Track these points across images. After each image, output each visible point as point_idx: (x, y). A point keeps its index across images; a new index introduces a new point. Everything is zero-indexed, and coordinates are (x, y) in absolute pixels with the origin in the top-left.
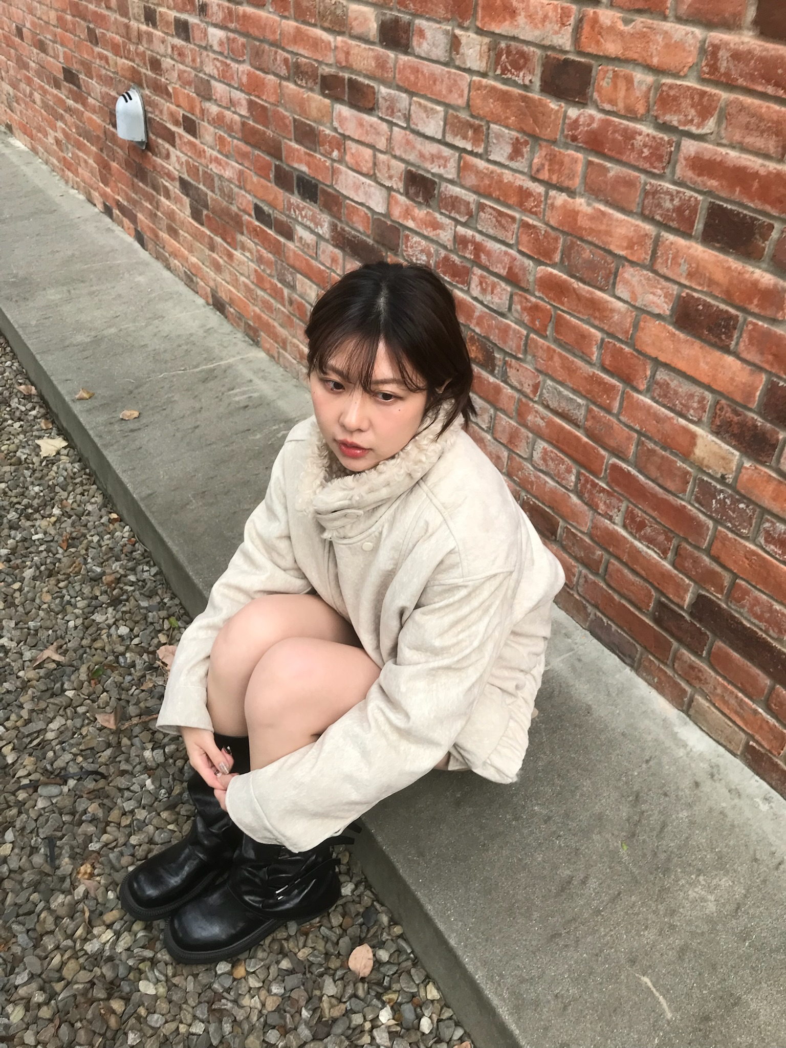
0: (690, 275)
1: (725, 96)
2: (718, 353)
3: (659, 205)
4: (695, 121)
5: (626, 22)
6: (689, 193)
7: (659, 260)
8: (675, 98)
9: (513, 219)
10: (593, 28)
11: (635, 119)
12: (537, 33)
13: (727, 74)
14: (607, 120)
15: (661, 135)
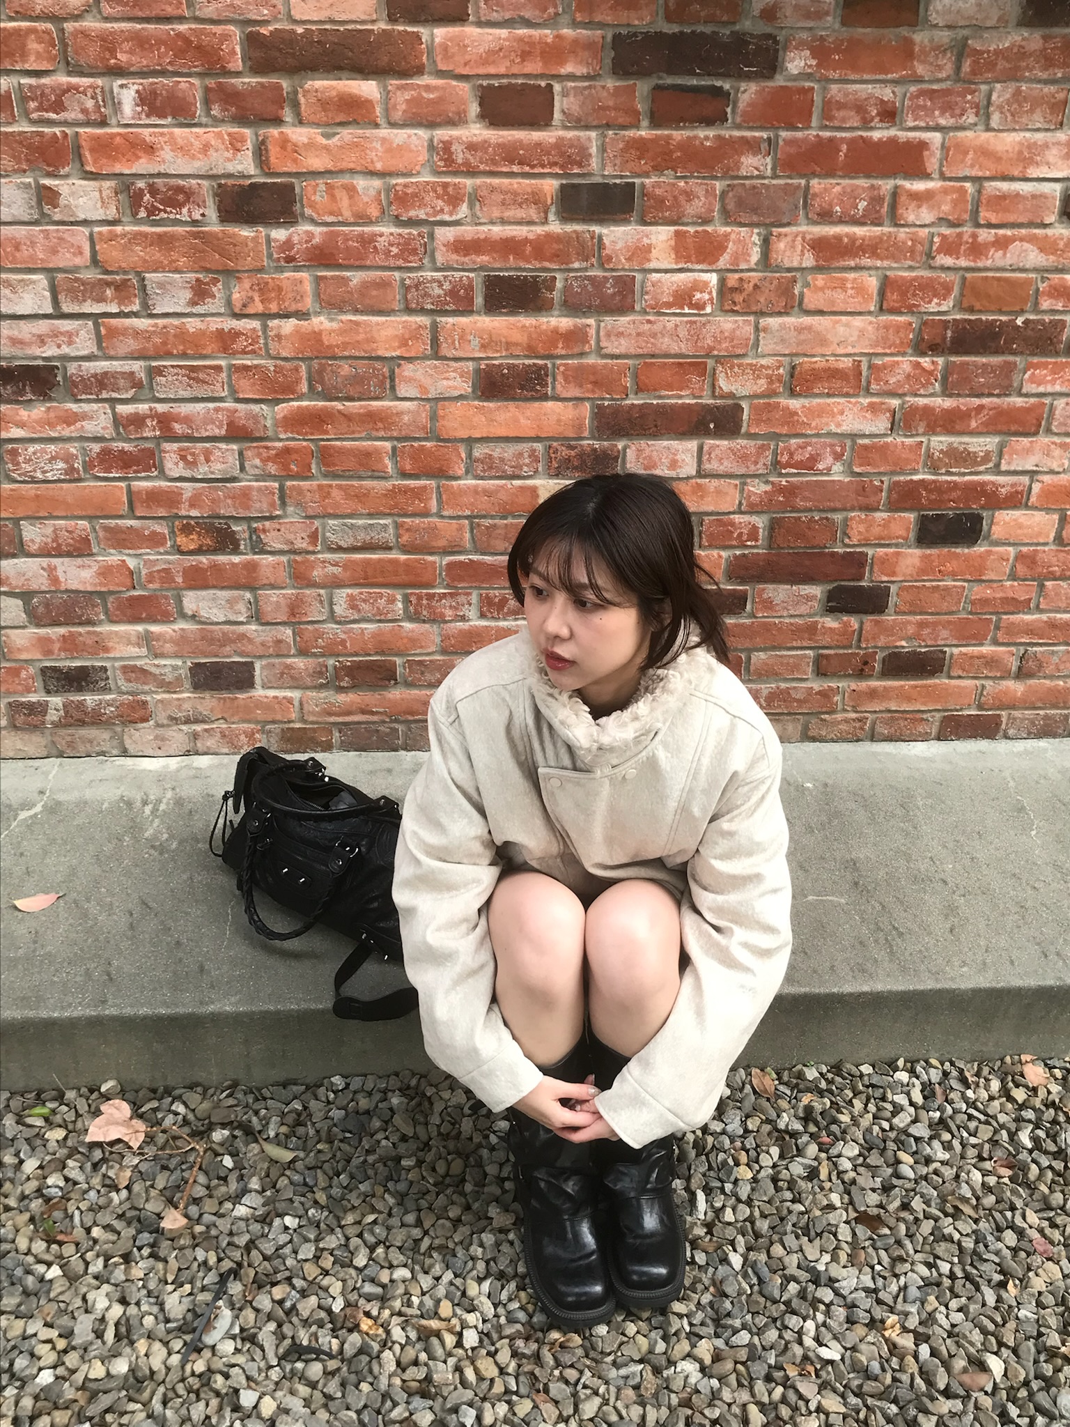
0: (484, 347)
1: (469, 183)
2: (537, 404)
3: (426, 295)
4: (446, 209)
5: (327, 136)
6: (457, 274)
7: (444, 345)
8: (415, 195)
9: (218, 369)
10: (283, 147)
11: (370, 222)
12: (197, 164)
13: (466, 163)
14: (332, 231)
15: (407, 231)
